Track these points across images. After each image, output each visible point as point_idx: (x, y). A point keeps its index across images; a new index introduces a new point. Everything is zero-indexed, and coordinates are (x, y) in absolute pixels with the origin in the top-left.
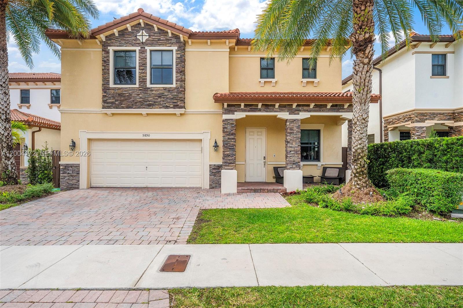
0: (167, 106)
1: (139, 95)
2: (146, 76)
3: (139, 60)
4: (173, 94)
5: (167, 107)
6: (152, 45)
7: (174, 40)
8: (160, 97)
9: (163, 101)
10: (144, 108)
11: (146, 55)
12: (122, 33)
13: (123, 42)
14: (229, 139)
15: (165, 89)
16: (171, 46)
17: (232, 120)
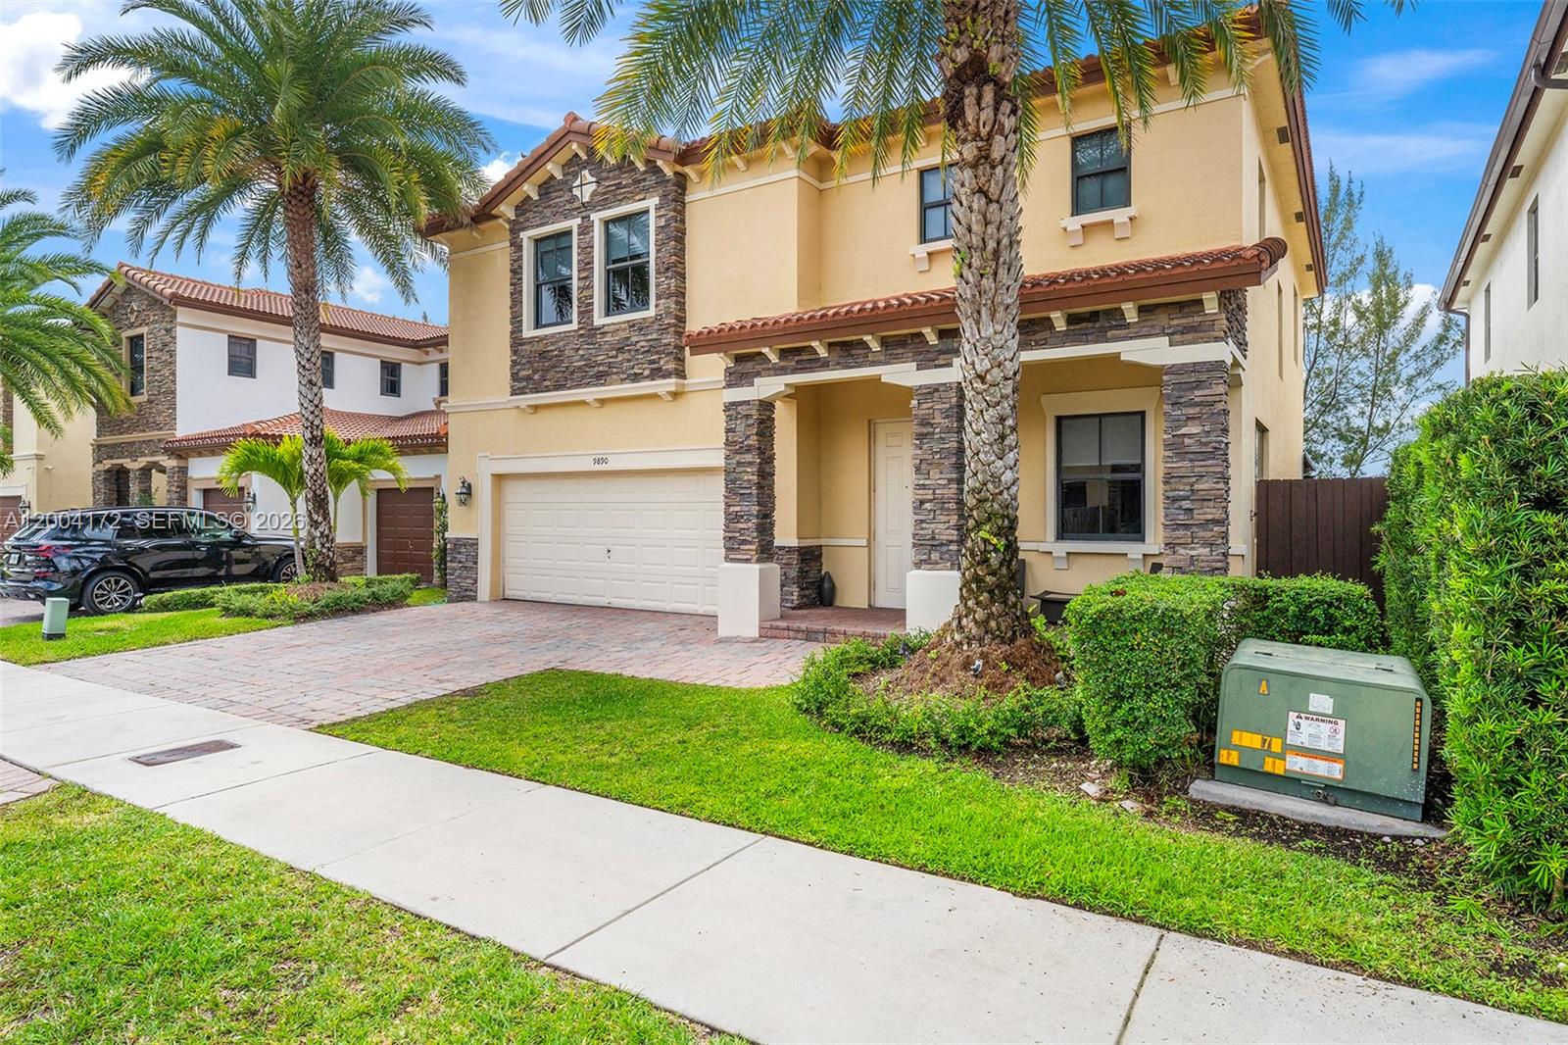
0: (636, 374)
1: (578, 349)
2: (592, 297)
3: (579, 254)
4: (649, 337)
5: (636, 378)
6: (605, 204)
7: (652, 180)
8: (620, 350)
9: (629, 361)
10: (588, 385)
11: (592, 237)
12: (547, 187)
13: (548, 212)
14: (739, 463)
15: (632, 325)
16: (644, 199)
17: (747, 403)
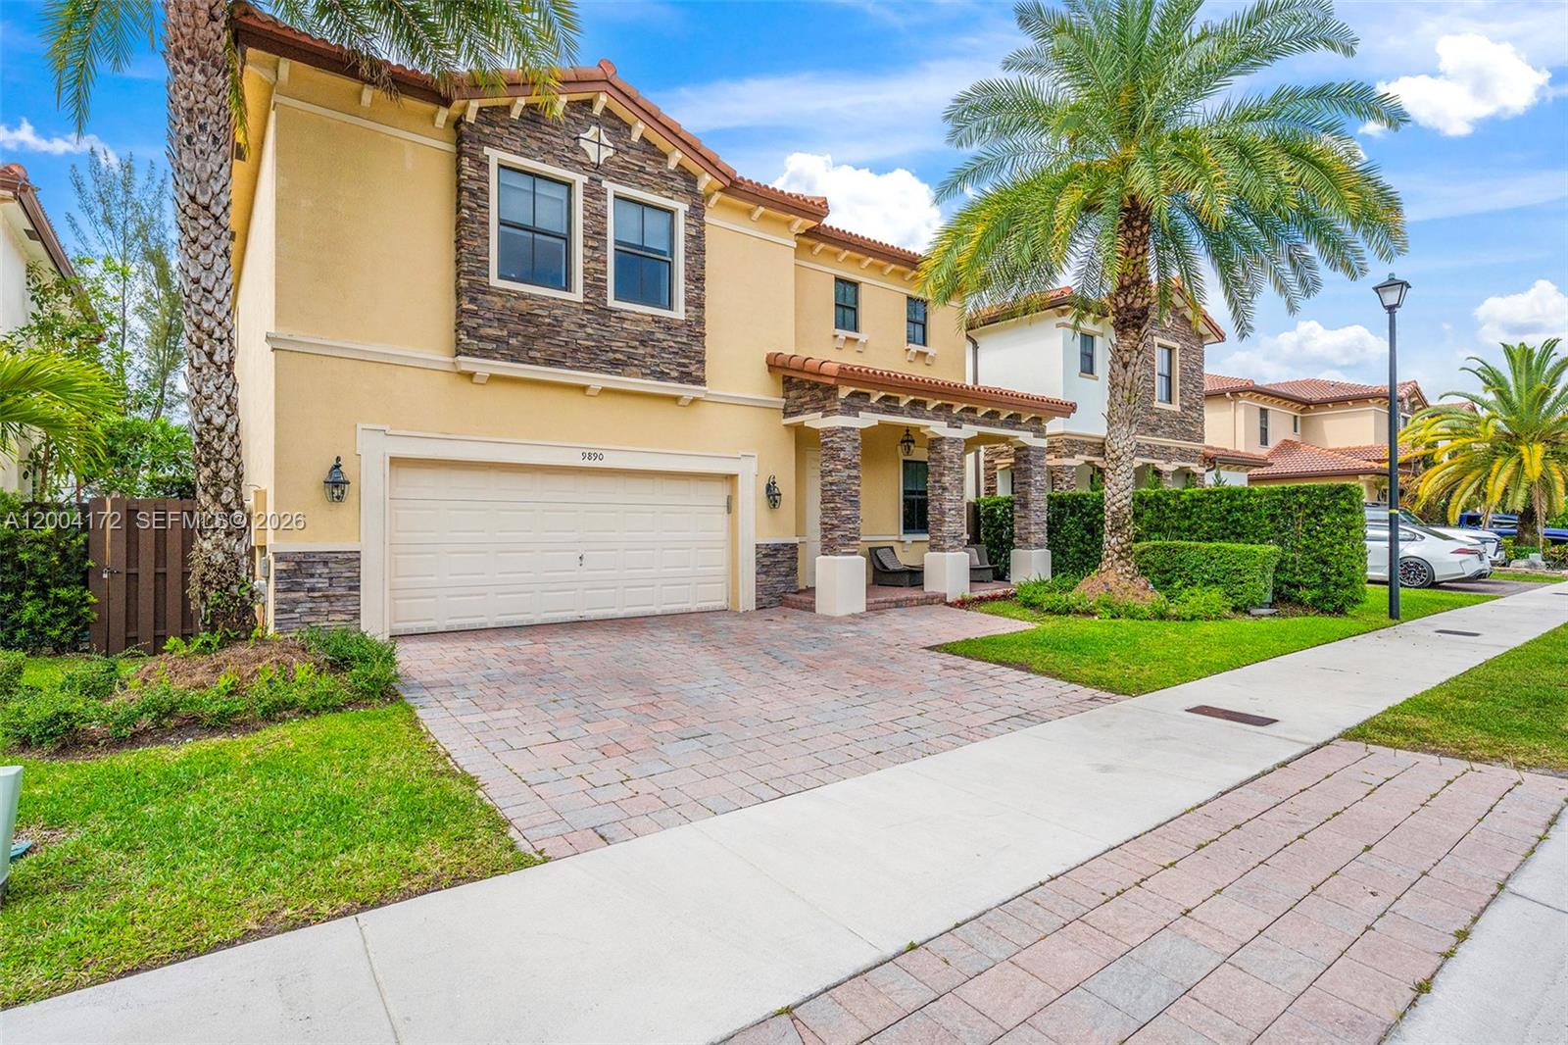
0: (662, 372)
1: (584, 326)
2: (604, 273)
3: (585, 217)
4: (679, 339)
5: (662, 376)
6: (620, 178)
7: (680, 184)
8: (643, 343)
9: (653, 356)
10: (599, 370)
11: (606, 207)
12: (534, 116)
13: (535, 145)
15: (657, 320)
16: (671, 198)
17: (853, 429)
